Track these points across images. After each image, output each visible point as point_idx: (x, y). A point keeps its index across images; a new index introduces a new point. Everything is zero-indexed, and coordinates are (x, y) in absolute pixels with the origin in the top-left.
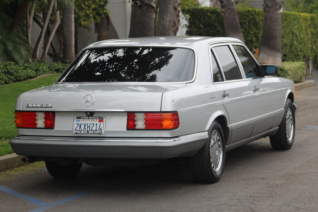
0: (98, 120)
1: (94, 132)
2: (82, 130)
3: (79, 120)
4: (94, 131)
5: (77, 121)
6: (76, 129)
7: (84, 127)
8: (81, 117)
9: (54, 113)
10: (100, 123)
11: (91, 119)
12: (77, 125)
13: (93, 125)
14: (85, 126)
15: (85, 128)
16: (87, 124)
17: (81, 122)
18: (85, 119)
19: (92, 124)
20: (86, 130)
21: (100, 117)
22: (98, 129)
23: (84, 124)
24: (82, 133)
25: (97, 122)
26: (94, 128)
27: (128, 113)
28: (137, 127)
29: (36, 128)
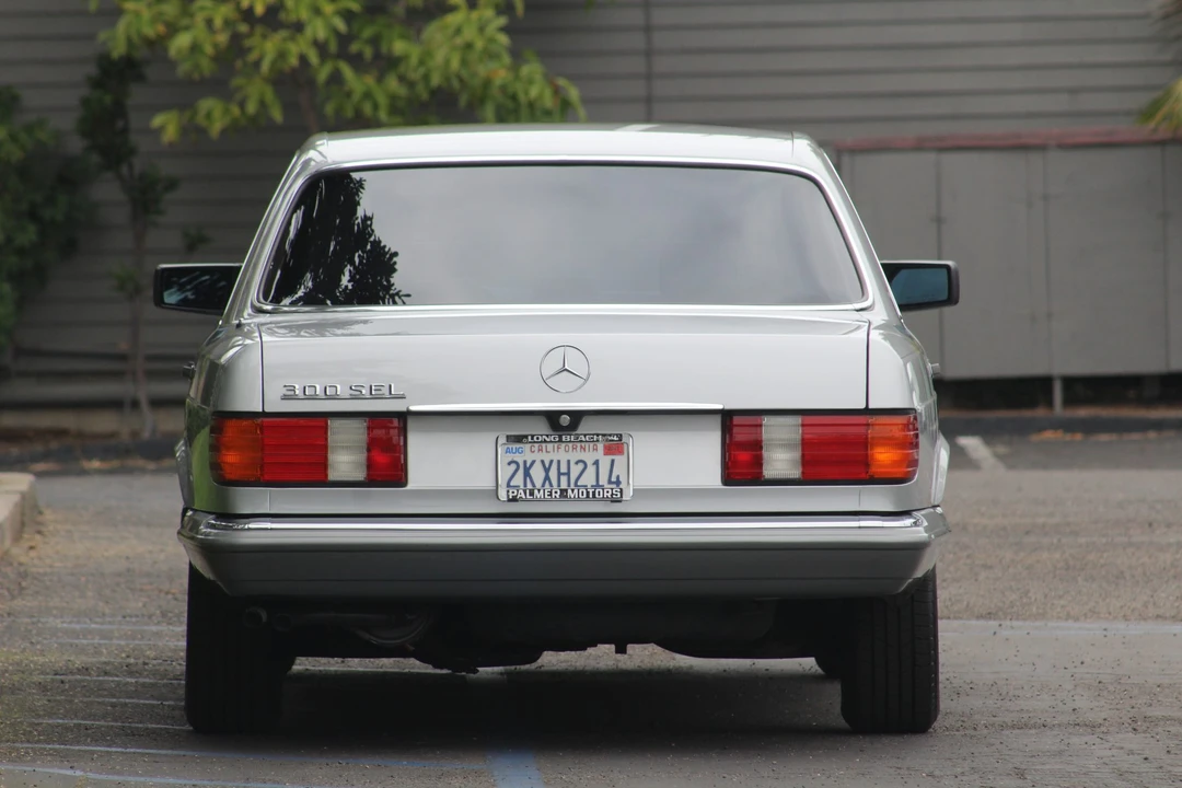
0: (600, 446)
1: (588, 493)
2: (538, 485)
3: (518, 445)
4: (591, 491)
5: (508, 451)
6: (512, 484)
7: (543, 474)
8: (526, 437)
9: (404, 417)
10: (613, 457)
11: (570, 445)
12: (513, 467)
13: (581, 466)
14: (547, 470)
15: (547, 478)
16: (554, 466)
17: (527, 453)
18: (545, 441)
19: (577, 463)
20: (555, 483)
21: (610, 435)
22: (603, 480)
23: (543, 462)
24: (540, 501)
26: (588, 479)
27: (727, 418)
28: (769, 471)
29: (324, 482)
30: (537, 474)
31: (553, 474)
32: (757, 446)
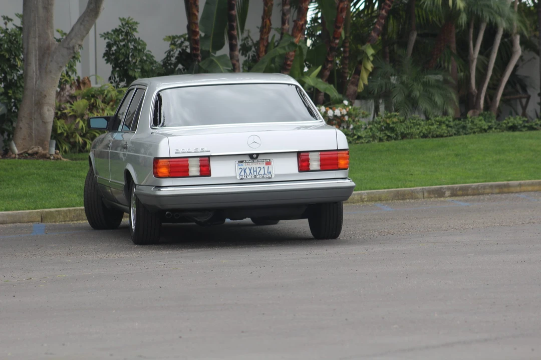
0: (264, 163)
1: (262, 176)
2: (248, 174)
3: (242, 164)
5: (239, 165)
6: (241, 175)
8: (244, 161)
9: (209, 157)
10: (268, 166)
11: (256, 163)
12: (241, 170)
13: (260, 168)
14: (250, 170)
15: (250, 172)
16: (252, 169)
17: (244, 166)
18: (249, 162)
19: (258, 168)
20: (253, 173)
21: (267, 160)
22: (266, 172)
23: (249, 168)
24: (249, 179)
25: (263, 165)
26: (262, 172)
27: (299, 154)
28: (311, 168)
29: (188, 176)
30: (248, 171)
31: (252, 171)
32: (308, 160)
